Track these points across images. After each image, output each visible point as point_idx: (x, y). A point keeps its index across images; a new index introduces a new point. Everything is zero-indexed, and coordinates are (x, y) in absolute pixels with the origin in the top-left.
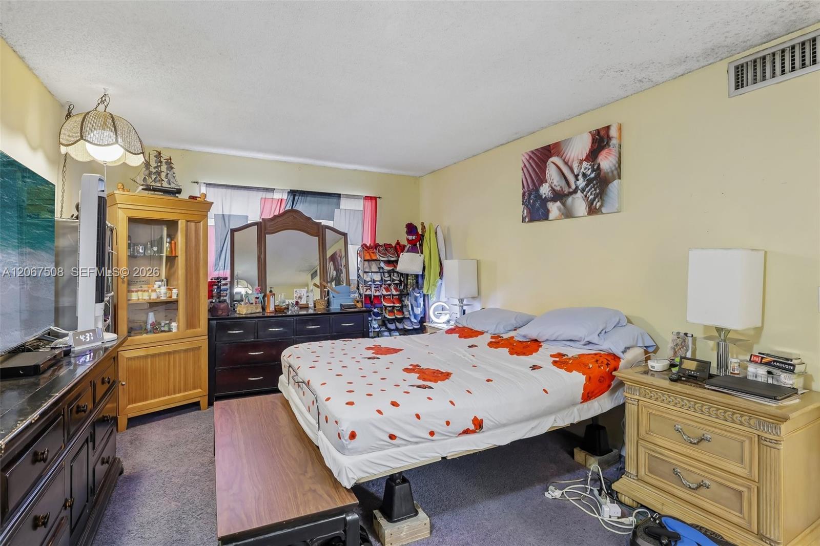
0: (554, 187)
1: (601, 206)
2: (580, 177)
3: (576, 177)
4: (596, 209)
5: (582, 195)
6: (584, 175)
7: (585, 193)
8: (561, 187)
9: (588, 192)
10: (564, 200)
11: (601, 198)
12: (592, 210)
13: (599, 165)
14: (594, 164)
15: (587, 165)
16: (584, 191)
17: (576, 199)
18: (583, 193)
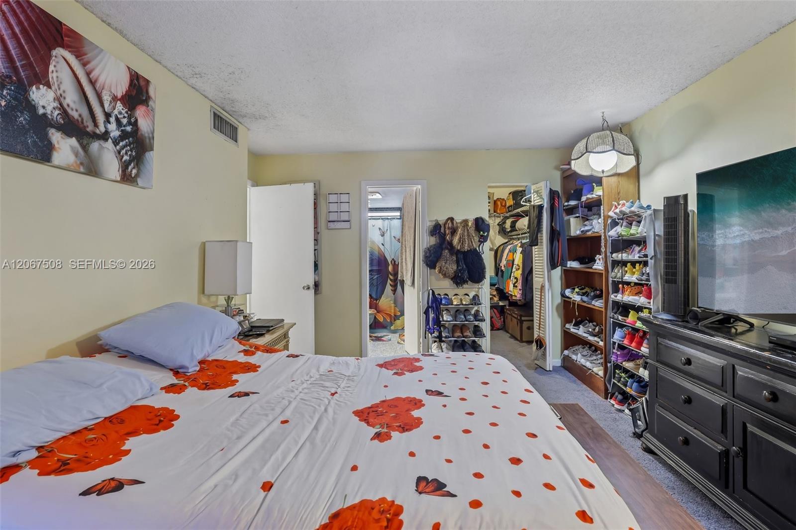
0: (65, 106)
1: (137, 175)
2: (112, 119)
3: (108, 116)
4: (132, 177)
5: (114, 148)
6: (118, 121)
7: (118, 147)
8: (80, 116)
9: (123, 149)
10: (85, 142)
11: (137, 164)
12: (126, 178)
13: (136, 120)
14: (131, 115)
15: (123, 109)
16: (118, 144)
17: (105, 150)
18: (116, 146)
